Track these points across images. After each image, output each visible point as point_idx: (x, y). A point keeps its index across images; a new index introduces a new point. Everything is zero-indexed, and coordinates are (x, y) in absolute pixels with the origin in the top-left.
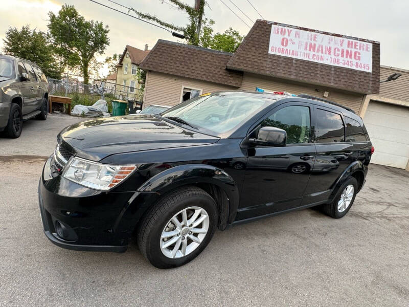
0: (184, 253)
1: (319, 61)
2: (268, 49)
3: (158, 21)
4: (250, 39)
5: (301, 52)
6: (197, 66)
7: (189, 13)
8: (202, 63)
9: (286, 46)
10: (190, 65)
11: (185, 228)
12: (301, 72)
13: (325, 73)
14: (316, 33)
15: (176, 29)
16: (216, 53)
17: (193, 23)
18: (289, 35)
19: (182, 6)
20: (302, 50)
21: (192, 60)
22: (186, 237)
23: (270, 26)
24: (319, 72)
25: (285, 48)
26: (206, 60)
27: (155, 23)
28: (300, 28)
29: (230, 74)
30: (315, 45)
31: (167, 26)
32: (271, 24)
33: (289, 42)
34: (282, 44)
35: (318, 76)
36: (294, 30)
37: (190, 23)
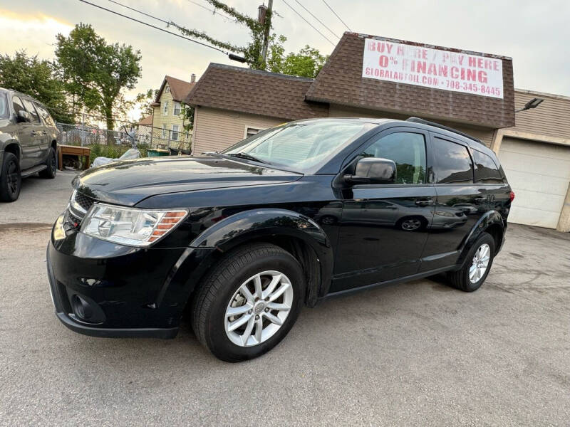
0: (259, 339)
1: (432, 86)
2: (361, 72)
3: (208, 39)
4: (336, 58)
5: (406, 74)
6: (264, 97)
7: (251, 28)
8: (271, 94)
9: (386, 66)
10: (255, 97)
11: (259, 302)
12: (408, 101)
13: (440, 102)
14: (426, 49)
15: (233, 49)
16: (291, 79)
17: (257, 42)
18: (389, 52)
19: (241, 18)
20: (408, 71)
21: (258, 89)
22: (261, 315)
23: (363, 40)
24: (432, 100)
25: (385, 69)
26: (277, 88)
27: (204, 41)
28: (404, 42)
29: (311, 107)
30: (425, 64)
31: (222, 45)
32: (365, 37)
33: (390, 61)
34: (381, 64)
35: (432, 105)
36: (396, 45)
37: (252, 41)
